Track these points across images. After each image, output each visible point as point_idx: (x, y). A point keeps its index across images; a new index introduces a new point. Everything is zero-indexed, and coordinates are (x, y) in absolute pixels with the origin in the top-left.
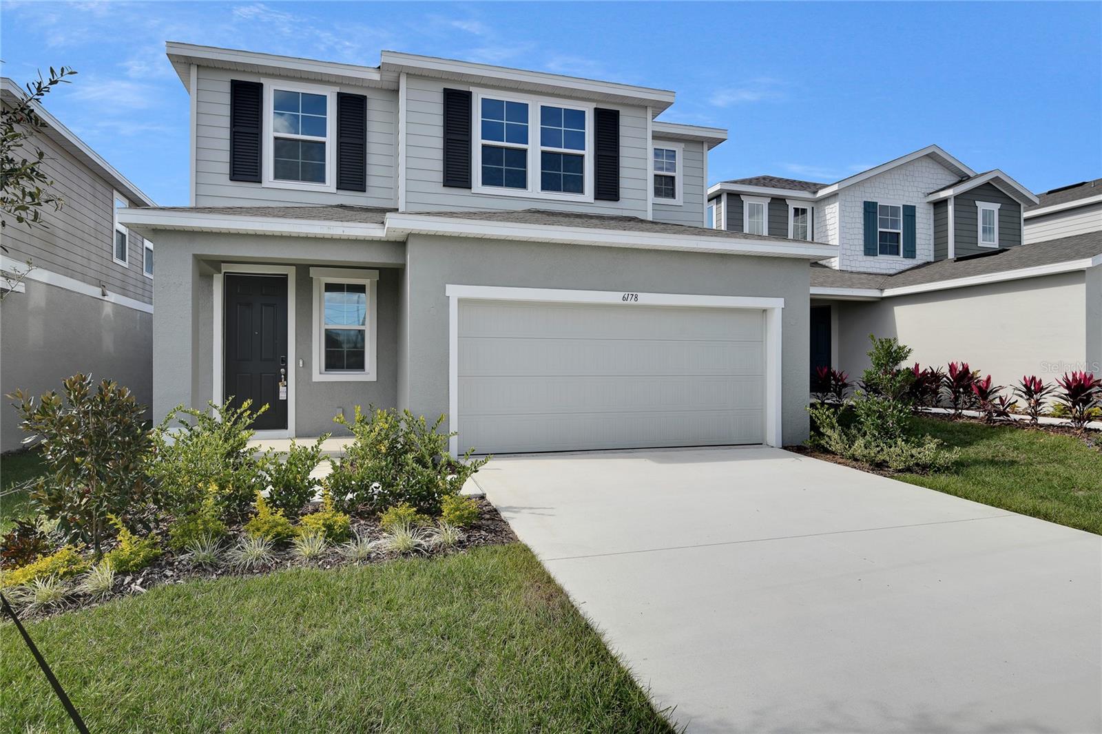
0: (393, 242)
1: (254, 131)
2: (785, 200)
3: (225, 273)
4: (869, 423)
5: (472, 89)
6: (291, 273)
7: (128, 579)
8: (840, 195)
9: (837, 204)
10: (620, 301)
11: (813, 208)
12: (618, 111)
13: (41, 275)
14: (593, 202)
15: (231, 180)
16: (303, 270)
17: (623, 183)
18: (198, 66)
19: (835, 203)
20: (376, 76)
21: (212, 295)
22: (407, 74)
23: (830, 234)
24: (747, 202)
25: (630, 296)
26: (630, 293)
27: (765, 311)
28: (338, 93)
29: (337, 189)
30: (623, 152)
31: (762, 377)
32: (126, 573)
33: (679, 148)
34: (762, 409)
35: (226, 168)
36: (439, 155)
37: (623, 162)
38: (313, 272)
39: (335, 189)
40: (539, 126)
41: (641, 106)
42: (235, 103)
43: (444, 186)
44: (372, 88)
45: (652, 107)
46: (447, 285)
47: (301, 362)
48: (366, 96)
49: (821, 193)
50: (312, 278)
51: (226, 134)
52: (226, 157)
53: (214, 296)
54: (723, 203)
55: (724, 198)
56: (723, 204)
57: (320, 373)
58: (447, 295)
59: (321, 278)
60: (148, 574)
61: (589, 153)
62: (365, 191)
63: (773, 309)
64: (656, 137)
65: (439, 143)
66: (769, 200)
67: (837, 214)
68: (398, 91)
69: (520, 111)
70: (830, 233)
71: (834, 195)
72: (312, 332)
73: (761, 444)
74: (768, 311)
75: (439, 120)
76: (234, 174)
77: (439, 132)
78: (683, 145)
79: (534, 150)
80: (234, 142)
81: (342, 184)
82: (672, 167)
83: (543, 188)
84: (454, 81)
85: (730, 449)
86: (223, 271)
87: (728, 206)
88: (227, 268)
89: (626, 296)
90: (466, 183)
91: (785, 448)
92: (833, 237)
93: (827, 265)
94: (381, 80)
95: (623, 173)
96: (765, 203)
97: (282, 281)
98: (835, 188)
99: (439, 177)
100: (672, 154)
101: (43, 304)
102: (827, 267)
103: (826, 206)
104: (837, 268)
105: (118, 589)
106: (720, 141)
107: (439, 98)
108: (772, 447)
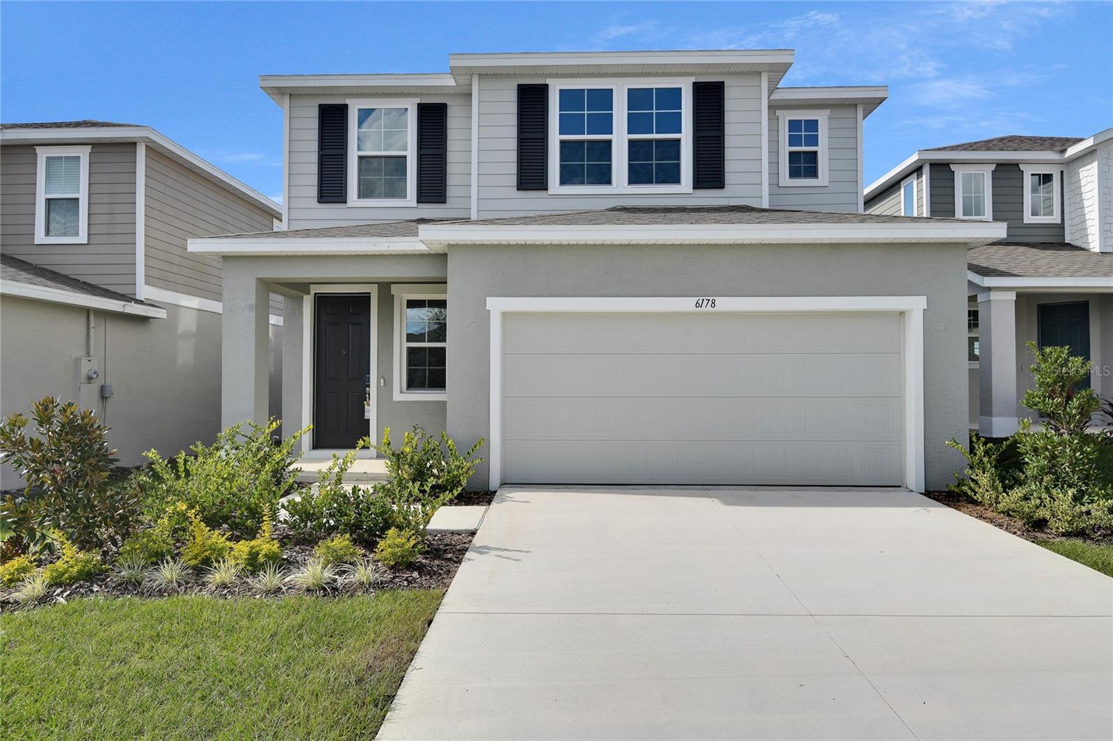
0: (434, 254)
1: (340, 152)
2: (1017, 165)
3: (315, 294)
4: (1033, 464)
5: (548, 81)
6: (374, 291)
7: (59, 591)
8: (1098, 151)
9: (1095, 164)
10: (692, 308)
11: (1062, 172)
12: (723, 82)
13: (193, 302)
14: (692, 192)
15: (319, 202)
16: (385, 287)
17: (730, 166)
18: (290, 95)
19: (1091, 163)
20: (451, 82)
21: (302, 316)
22: (479, 75)
23: (1085, 206)
24: (960, 173)
25: (705, 302)
26: (705, 298)
27: (902, 313)
28: (418, 104)
29: (418, 202)
30: (730, 129)
31: (900, 398)
32: (59, 585)
33: (822, 117)
34: (900, 441)
35: (314, 192)
36: (513, 156)
37: (730, 142)
38: (394, 289)
39: (416, 203)
40: (626, 112)
41: (753, 72)
42: (322, 127)
43: (518, 190)
44: (452, 94)
45: (768, 72)
46: (487, 298)
47: (382, 382)
48: (446, 104)
49: (1072, 151)
50: (393, 295)
51: (314, 158)
52: (314, 180)
53: (304, 317)
54: (924, 176)
55: (926, 170)
56: (925, 178)
57: (401, 392)
58: (487, 309)
59: (402, 295)
60: (77, 588)
61: (686, 137)
62: (445, 203)
63: (912, 310)
64: (772, 106)
65: (512, 144)
66: (993, 167)
67: (1095, 178)
68: (470, 95)
69: (603, 98)
70: (1086, 203)
71: (1089, 154)
72: (393, 351)
73: (900, 487)
74: (906, 315)
75: (513, 120)
76: (321, 196)
77: (513, 132)
78: (827, 112)
79: (620, 139)
80: (322, 165)
81: (422, 198)
82: (814, 141)
83: (631, 182)
84: (530, 75)
85: (848, 491)
86: (313, 292)
87: (932, 179)
88: (315, 289)
89: (700, 302)
90: (542, 185)
91: (928, 493)
92: (1090, 209)
93: (1083, 246)
94: (458, 85)
95: (729, 154)
96: (987, 173)
97: (364, 299)
98: (1089, 143)
99: (513, 180)
100: (813, 125)
101: (193, 328)
102: (1084, 249)
103: (1081, 167)
104: (1097, 250)
105: (44, 600)
106: (877, 101)
107: (513, 96)
108: (912, 491)
